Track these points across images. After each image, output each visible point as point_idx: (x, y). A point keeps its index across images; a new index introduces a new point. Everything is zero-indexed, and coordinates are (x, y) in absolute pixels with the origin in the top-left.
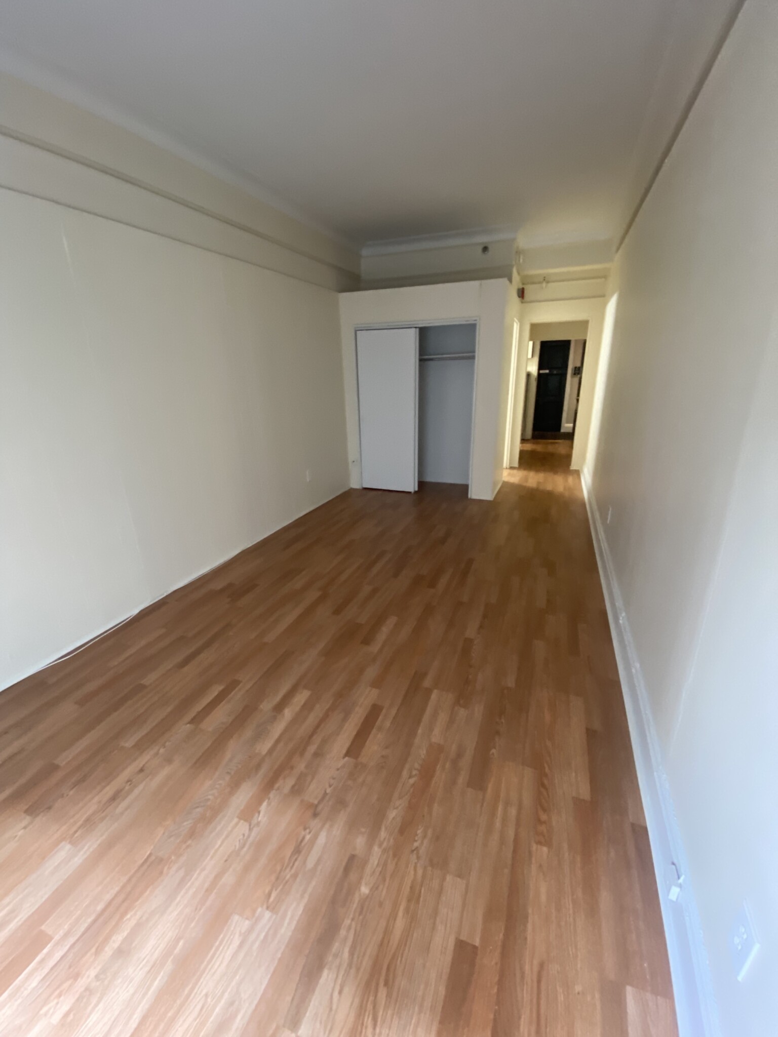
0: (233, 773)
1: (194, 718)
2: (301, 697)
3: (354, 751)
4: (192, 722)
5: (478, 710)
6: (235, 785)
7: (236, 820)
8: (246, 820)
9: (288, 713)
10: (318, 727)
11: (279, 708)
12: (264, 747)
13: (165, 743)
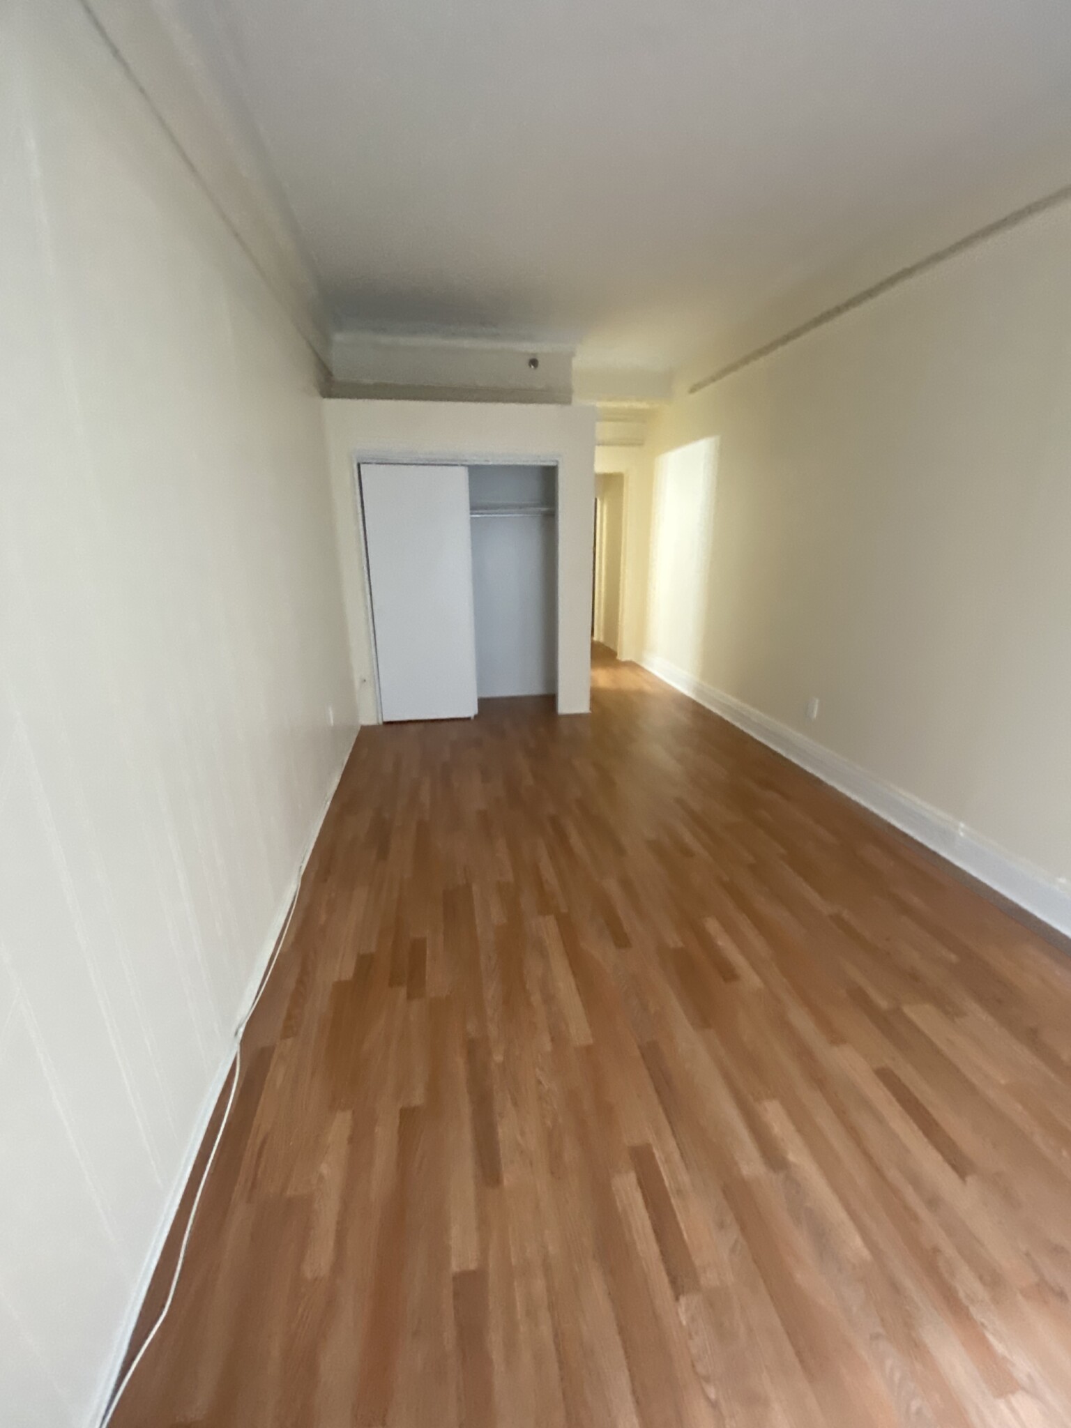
0: (880, 1330)
1: (673, 1282)
2: (775, 1116)
3: (960, 1165)
4: (678, 1289)
5: (972, 1006)
6: (914, 1348)
7: (1001, 1405)
8: (1013, 1392)
9: (797, 1155)
10: (868, 1156)
11: (773, 1157)
12: (854, 1245)
13: (696, 1373)
